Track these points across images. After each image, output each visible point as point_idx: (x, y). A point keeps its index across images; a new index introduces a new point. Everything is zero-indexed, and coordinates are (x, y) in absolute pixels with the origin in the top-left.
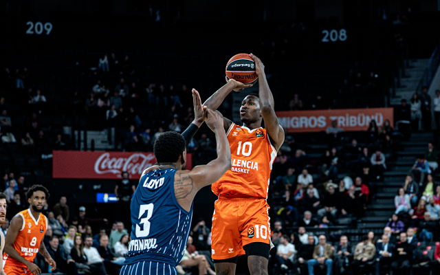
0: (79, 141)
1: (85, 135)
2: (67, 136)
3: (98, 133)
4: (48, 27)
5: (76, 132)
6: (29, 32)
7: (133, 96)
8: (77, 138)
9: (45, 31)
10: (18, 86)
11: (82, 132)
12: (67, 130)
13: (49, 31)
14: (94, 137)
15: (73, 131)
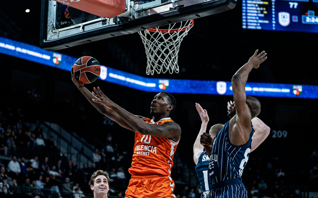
1: (308, 195)
2: (297, 195)
3: (315, 193)
4: (285, 133)
5: (303, 193)
8: (303, 196)
9: (283, 136)
10: (269, 168)
11: (306, 193)
12: (297, 192)
13: (285, 136)
14: (313, 196)
15: (301, 192)
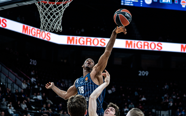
0: (158, 114)
1: (160, 113)
2: (154, 113)
4: (147, 73)
5: (157, 112)
6: (140, 75)
7: (178, 98)
9: (145, 74)
10: (136, 95)
11: (159, 112)
12: (154, 111)
13: (147, 74)
14: (164, 113)
